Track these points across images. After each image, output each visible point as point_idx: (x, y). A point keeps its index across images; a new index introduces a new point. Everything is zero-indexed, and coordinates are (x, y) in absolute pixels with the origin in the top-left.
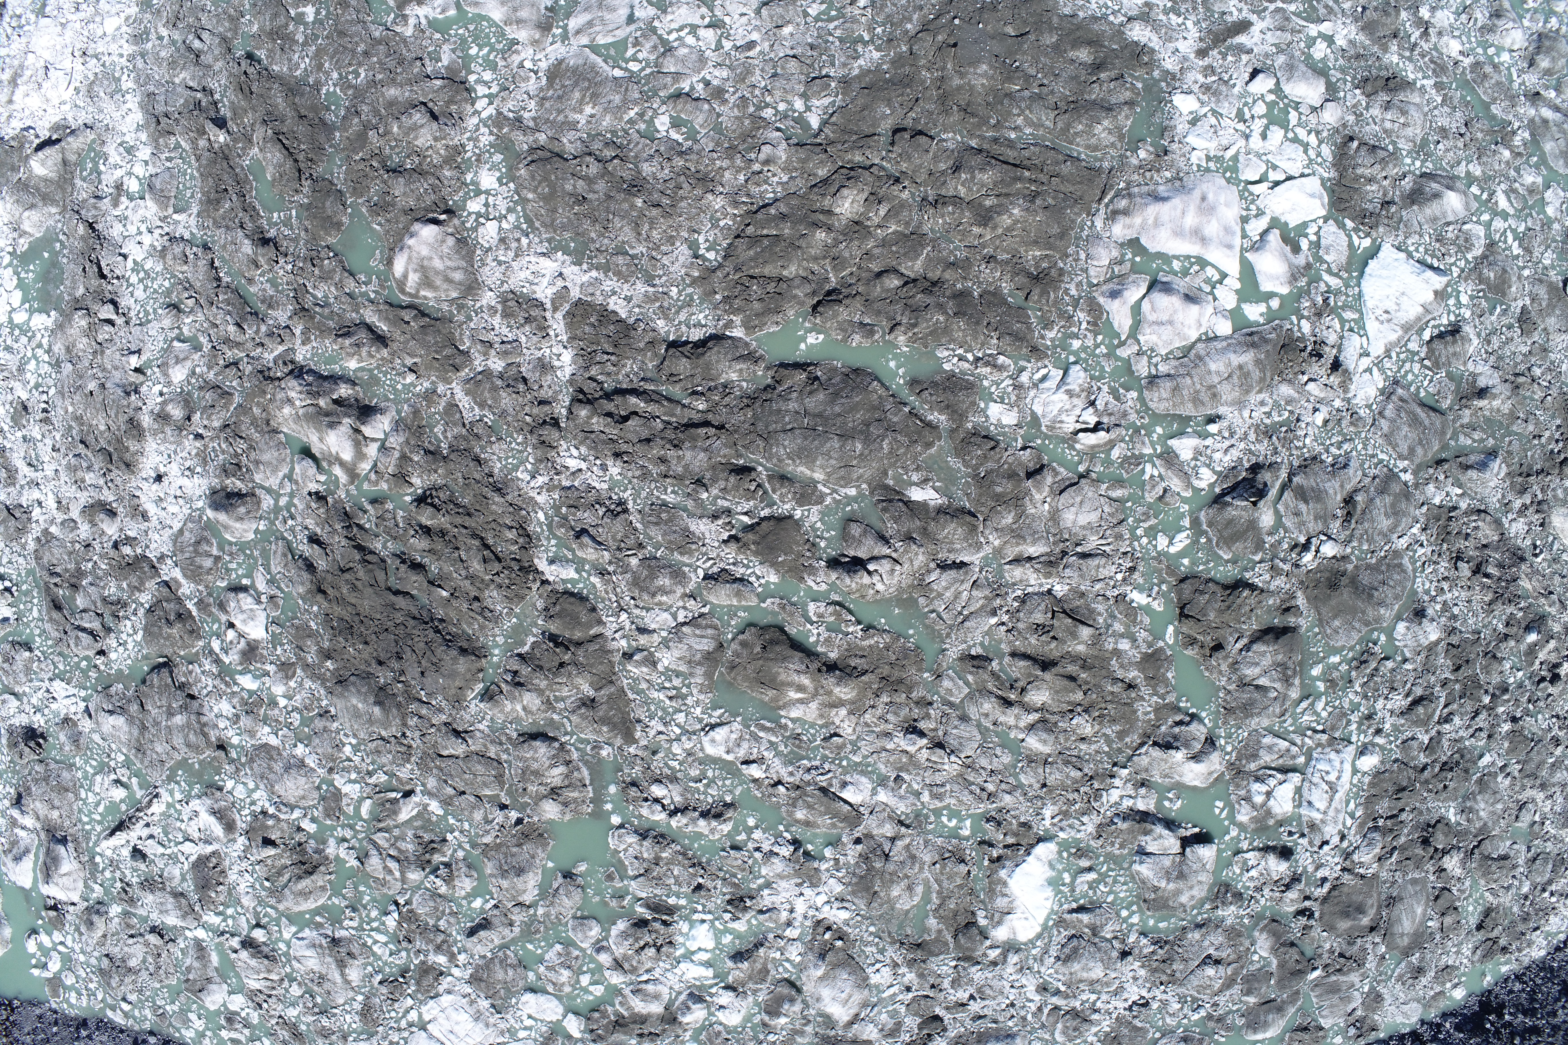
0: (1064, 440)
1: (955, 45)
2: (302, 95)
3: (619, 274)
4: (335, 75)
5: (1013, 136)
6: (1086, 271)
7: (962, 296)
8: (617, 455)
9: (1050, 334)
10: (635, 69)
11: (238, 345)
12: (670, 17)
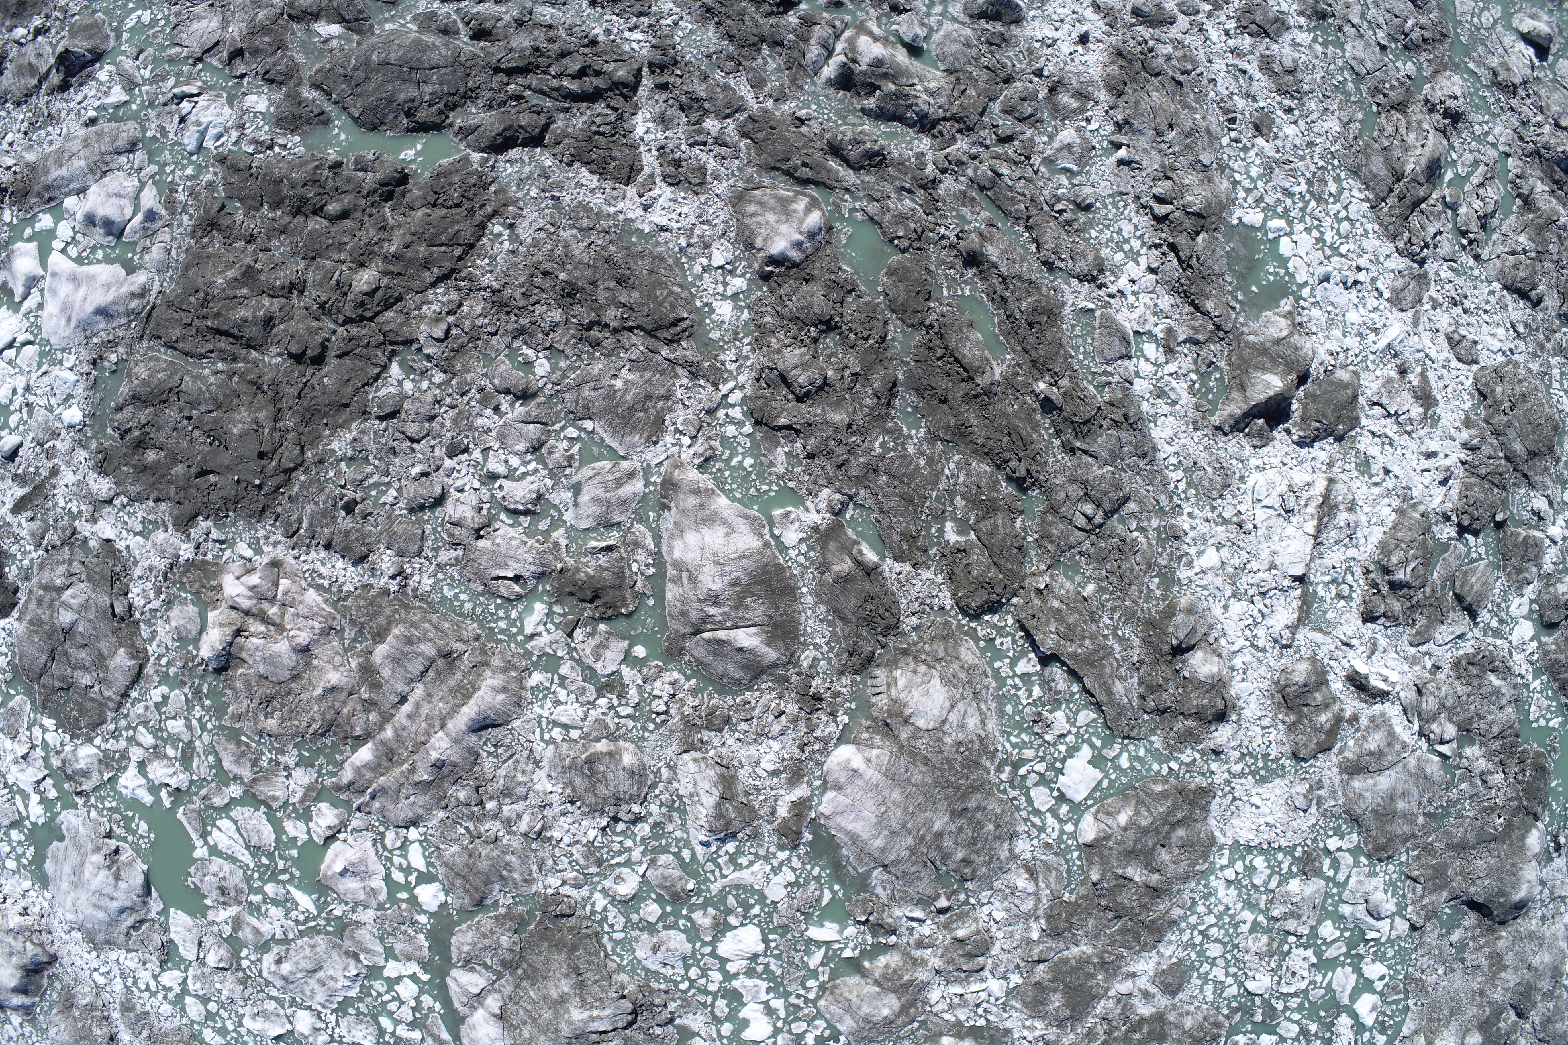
0: (211, 88)
1: (262, 455)
2: (947, 428)
3: (588, 209)
4: (911, 449)
5: (220, 366)
6: (173, 239)
7: (276, 205)
8: (594, 43)
9: (209, 177)
10: (571, 429)
11: (997, 157)
12: (534, 487)
